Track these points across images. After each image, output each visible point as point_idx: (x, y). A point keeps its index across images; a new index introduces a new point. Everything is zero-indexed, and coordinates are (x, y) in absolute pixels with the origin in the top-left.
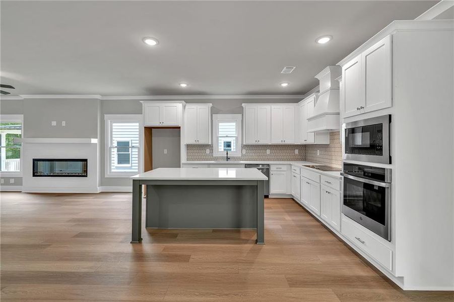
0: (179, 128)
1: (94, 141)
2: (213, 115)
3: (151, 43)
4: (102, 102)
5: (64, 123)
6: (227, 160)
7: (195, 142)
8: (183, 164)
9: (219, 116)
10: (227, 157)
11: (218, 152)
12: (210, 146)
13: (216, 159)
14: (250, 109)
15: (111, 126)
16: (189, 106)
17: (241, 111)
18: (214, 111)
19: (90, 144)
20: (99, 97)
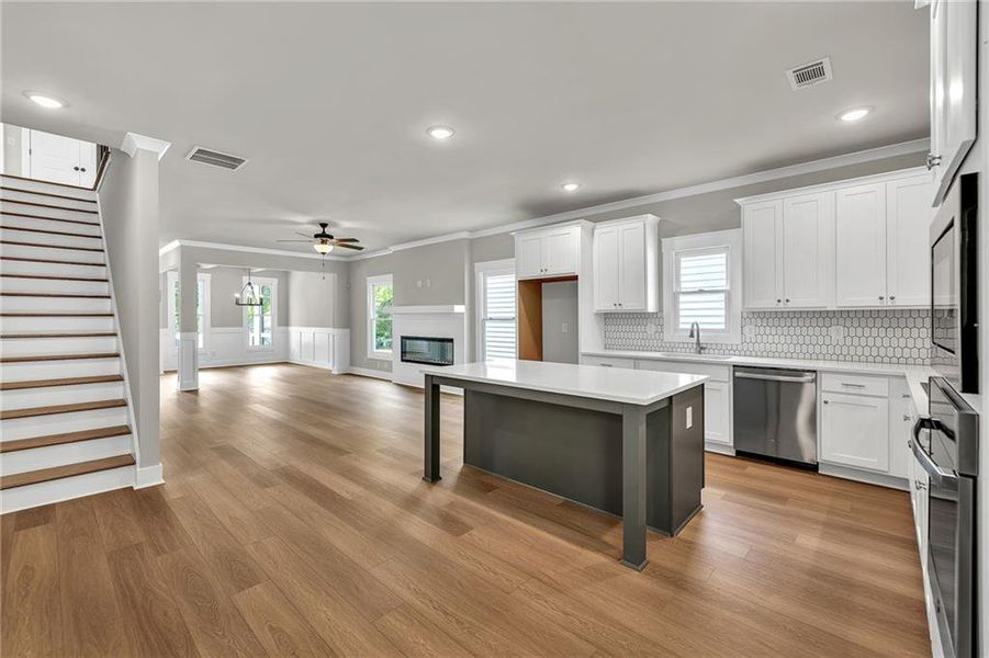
0: (575, 278)
1: (460, 309)
2: (663, 240)
3: (441, 135)
4: (472, 242)
5: (419, 283)
6: (700, 353)
7: (614, 308)
8: (584, 355)
9: (679, 241)
10: (698, 343)
11: (676, 330)
12: (657, 317)
13: (671, 347)
14: (757, 211)
15: (485, 284)
16: (603, 229)
17: (733, 220)
18: (664, 232)
19: (452, 314)
20: (465, 235)
